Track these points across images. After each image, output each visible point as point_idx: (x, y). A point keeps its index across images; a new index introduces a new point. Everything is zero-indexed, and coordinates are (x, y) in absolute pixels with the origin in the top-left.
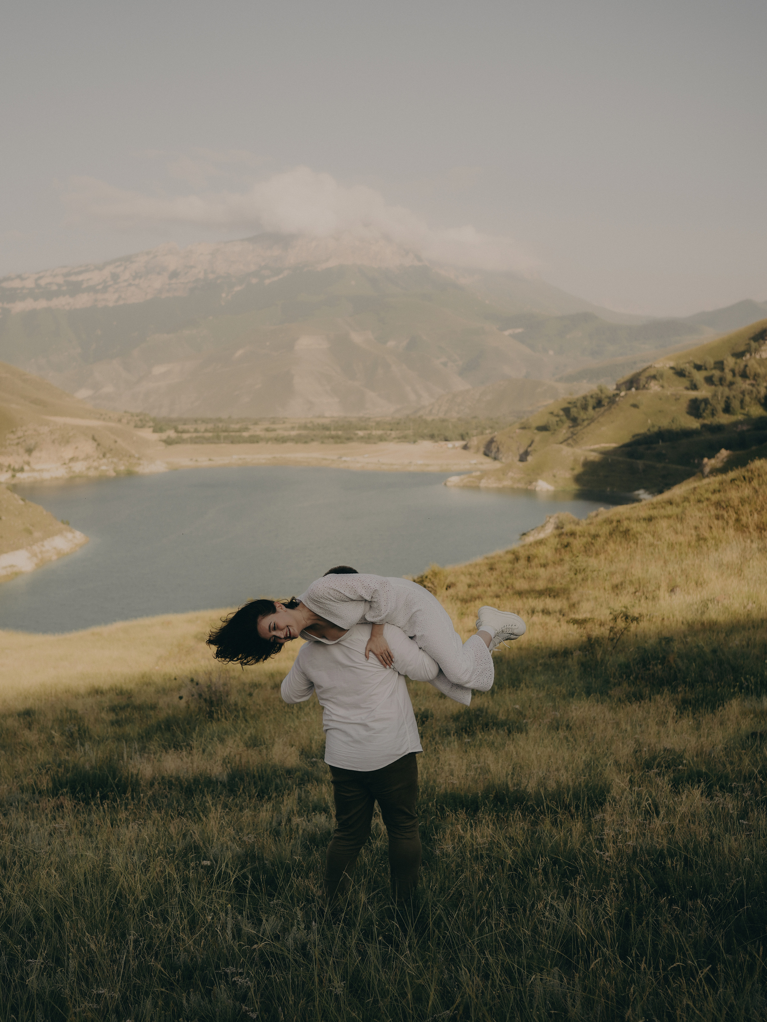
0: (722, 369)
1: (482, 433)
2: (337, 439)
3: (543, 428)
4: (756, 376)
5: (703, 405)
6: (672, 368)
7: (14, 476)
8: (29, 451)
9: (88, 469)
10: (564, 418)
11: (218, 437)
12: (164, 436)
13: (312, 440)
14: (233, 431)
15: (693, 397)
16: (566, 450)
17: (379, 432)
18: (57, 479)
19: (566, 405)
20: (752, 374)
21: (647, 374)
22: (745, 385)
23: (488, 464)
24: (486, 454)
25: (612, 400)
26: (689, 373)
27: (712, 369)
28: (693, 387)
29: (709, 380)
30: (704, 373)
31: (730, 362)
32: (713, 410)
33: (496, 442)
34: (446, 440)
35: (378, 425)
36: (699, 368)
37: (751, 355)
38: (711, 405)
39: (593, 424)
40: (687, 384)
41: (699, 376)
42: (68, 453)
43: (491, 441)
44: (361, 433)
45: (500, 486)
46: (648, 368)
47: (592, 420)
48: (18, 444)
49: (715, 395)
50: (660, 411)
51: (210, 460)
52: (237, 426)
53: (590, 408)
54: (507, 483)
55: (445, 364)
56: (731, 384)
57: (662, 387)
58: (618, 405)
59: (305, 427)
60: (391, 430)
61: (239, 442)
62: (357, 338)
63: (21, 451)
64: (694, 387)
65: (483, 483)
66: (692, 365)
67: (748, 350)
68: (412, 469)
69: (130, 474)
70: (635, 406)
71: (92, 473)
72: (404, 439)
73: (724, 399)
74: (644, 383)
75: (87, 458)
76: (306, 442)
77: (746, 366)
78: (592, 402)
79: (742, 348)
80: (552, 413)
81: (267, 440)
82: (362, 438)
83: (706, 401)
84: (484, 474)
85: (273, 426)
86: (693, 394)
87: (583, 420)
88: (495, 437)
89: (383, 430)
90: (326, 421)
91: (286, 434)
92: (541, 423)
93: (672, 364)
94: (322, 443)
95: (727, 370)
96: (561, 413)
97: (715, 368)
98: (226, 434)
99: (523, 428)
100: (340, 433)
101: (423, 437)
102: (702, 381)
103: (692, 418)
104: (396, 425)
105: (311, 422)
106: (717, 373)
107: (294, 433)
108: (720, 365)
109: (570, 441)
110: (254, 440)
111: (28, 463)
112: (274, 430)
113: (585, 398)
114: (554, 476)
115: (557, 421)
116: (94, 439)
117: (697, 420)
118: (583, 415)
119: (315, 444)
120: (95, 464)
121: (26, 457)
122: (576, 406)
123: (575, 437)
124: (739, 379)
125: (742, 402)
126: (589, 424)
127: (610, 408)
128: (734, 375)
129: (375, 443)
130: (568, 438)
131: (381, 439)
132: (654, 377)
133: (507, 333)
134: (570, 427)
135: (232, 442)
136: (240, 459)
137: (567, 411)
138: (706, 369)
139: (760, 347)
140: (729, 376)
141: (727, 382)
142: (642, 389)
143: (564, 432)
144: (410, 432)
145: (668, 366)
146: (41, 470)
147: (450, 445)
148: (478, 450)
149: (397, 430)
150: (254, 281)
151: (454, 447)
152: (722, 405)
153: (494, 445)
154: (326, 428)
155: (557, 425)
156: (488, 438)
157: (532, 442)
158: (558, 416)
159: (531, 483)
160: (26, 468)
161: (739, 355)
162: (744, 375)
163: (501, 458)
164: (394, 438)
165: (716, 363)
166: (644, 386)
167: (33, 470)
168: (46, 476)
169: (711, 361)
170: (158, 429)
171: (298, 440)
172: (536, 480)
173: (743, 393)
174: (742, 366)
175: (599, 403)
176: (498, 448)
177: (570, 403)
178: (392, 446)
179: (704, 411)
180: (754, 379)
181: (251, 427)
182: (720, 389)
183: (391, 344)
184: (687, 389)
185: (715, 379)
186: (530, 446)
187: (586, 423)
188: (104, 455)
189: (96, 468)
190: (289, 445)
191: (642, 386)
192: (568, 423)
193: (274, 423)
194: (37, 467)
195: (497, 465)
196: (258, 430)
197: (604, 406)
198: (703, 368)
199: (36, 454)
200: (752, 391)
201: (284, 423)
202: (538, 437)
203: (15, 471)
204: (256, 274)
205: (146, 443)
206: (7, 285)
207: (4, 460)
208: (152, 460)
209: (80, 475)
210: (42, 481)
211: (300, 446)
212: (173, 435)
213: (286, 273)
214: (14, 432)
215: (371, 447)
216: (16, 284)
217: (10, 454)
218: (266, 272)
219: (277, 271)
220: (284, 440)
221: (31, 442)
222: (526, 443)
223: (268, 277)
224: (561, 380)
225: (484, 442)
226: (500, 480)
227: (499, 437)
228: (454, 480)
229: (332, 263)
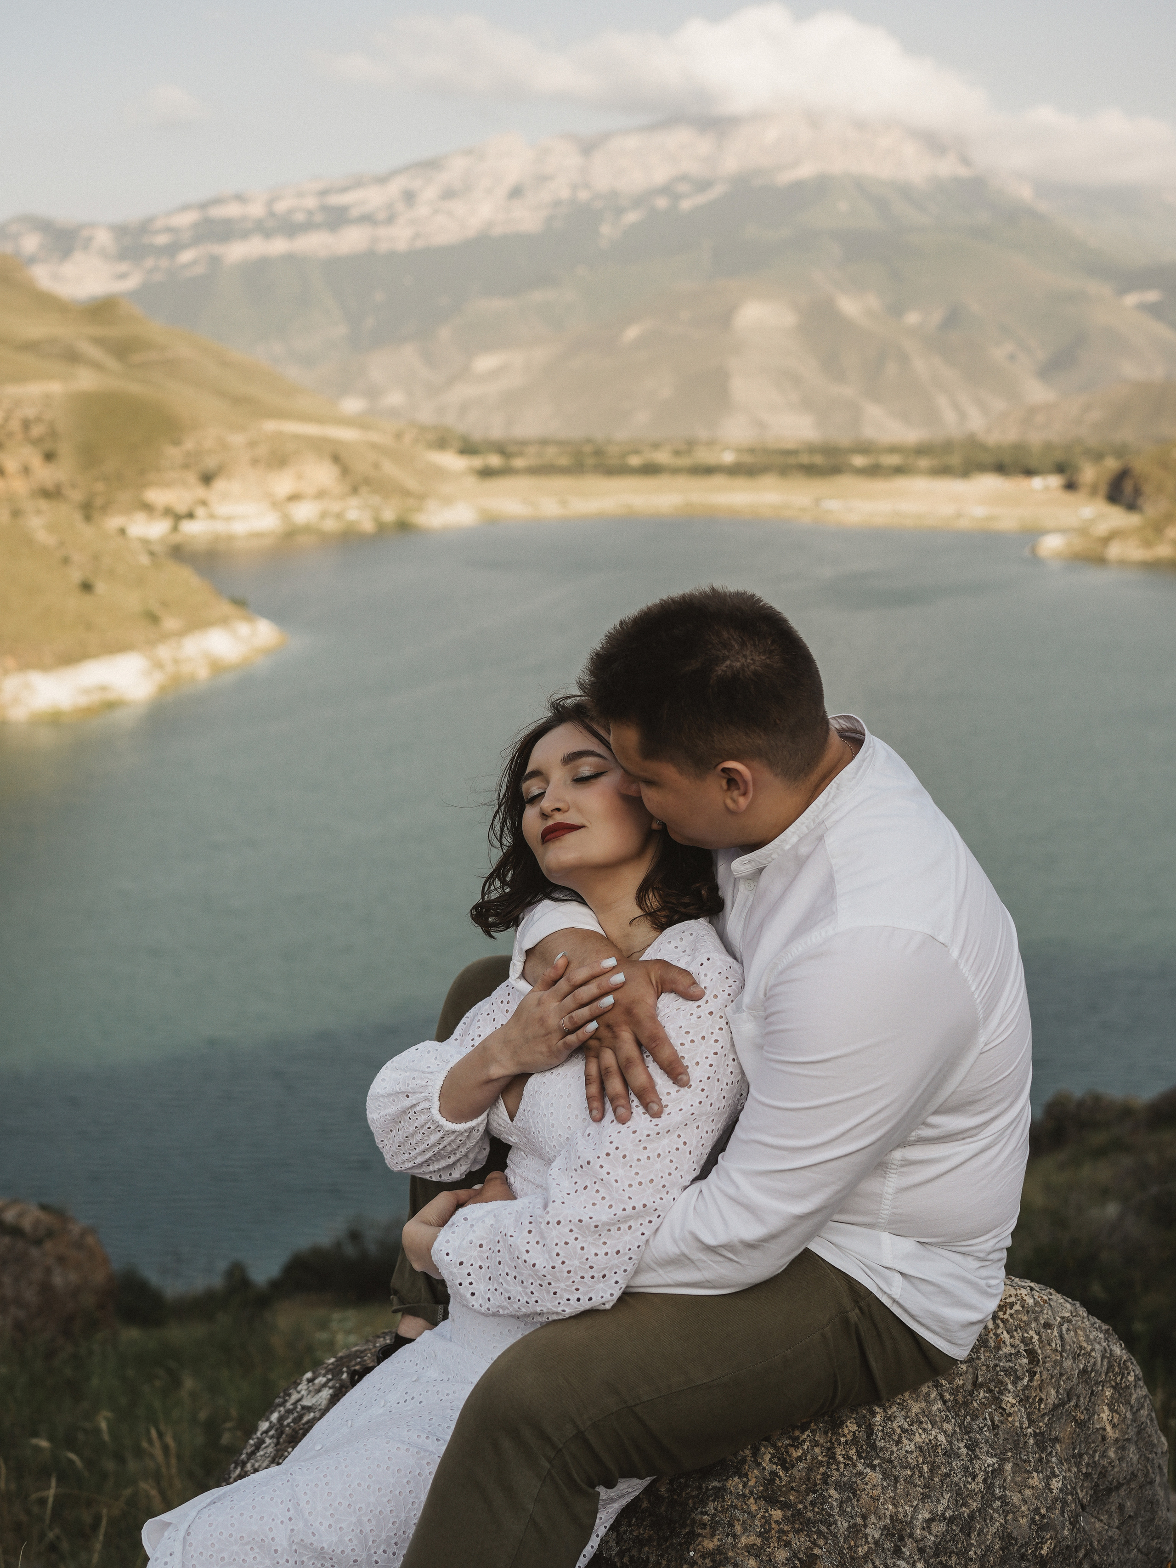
1: (1101, 461)
2: (811, 471)
7: (175, 528)
8: (207, 479)
9: (324, 515)
11: (581, 465)
12: (479, 462)
13: (764, 471)
14: (611, 456)
17: (895, 461)
23: (1118, 517)
24: (1112, 499)
33: (1134, 473)
34: (1029, 474)
35: (892, 448)
42: (284, 484)
43: (1124, 473)
44: (859, 461)
48: (186, 466)
51: (563, 505)
52: (620, 449)
59: (750, 450)
60: (917, 457)
61: (621, 474)
63: (192, 477)
65: (1115, 550)
68: (964, 524)
69: (403, 526)
71: (330, 525)
72: (943, 471)
75: (321, 495)
76: (753, 475)
81: (675, 471)
82: (861, 468)
88: (1132, 464)
89: (903, 457)
90: (789, 442)
91: (715, 460)
94: (783, 476)
98: (596, 460)
100: (817, 460)
101: (981, 468)
105: (762, 443)
107: (729, 459)
110: (650, 470)
111: (204, 503)
116: (336, 459)
119: (768, 478)
120: (336, 507)
121: (200, 492)
129: (887, 478)
131: (899, 471)
133: (1131, 299)
135: (608, 474)
136: (621, 504)
144: (955, 461)
146: (228, 519)
147: (1036, 482)
148: (1094, 492)
149: (928, 458)
150: (662, 203)
151: (1046, 487)
153: (1129, 479)
154: (790, 452)
156: (1117, 466)
160: (200, 511)
163: (1144, 506)
164: (925, 470)
167: (212, 516)
168: (239, 528)
170: (468, 449)
171: (736, 471)
176: (1137, 486)
178: (919, 485)
181: (647, 449)
183: (911, 318)
188: (355, 490)
189: (339, 516)
190: (719, 480)
194: (223, 510)
195: (1136, 519)
196: (658, 455)
199: (220, 485)
203: (177, 517)
204: (665, 190)
205: (440, 473)
206: (218, 212)
207: (157, 496)
208: (448, 501)
209: (307, 529)
210: (231, 538)
211: (740, 482)
212: (495, 460)
213: (718, 191)
214: (177, 442)
215: (879, 485)
216: (232, 210)
217: (168, 485)
218: (683, 188)
219: (703, 185)
220: (708, 471)
221: (211, 463)
223: (687, 196)
225: (1108, 476)
226: (1148, 544)
227: (1140, 465)
228: (1052, 544)
229: (805, 171)
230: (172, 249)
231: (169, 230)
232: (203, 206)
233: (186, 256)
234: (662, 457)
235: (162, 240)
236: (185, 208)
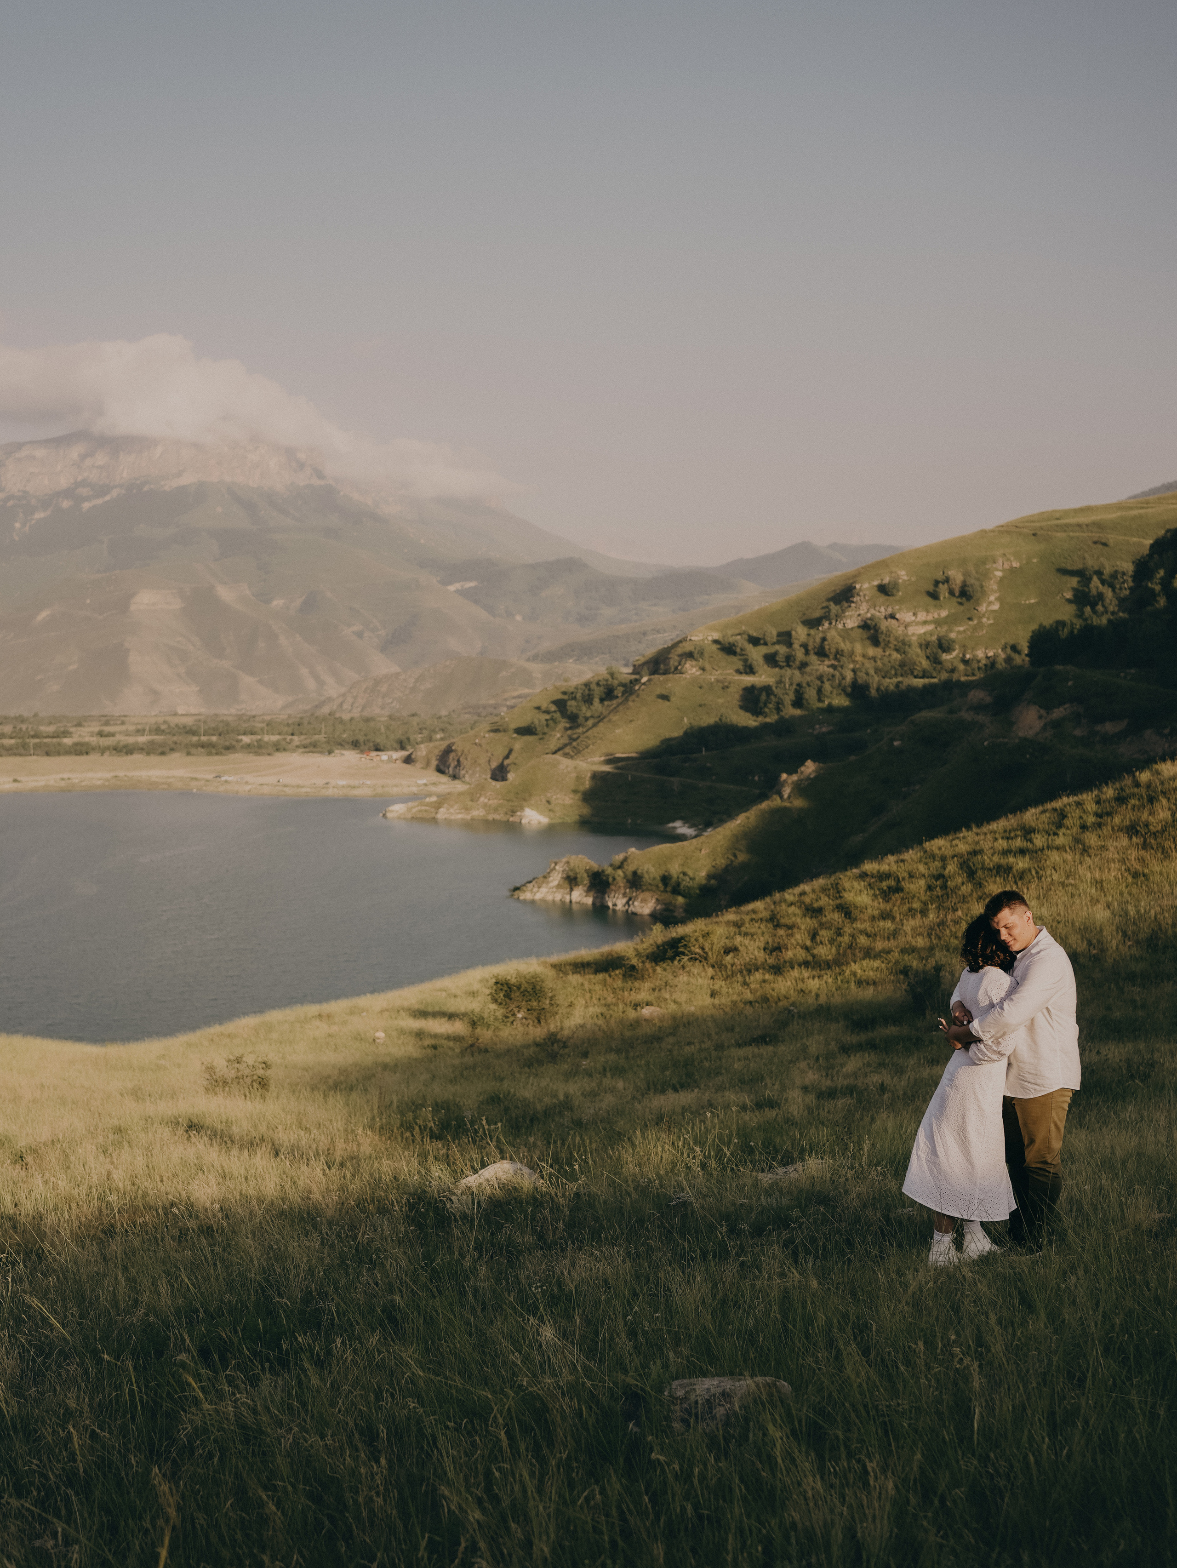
0: (790, 645)
1: (430, 739)
2: (210, 748)
3: (526, 731)
4: (838, 654)
5: (763, 697)
6: (716, 642)
10: (557, 715)
11: (25, 746)
13: (172, 750)
14: (46, 737)
15: (749, 685)
16: (565, 764)
17: (275, 738)
19: (559, 696)
20: (833, 650)
21: (679, 650)
22: (822, 667)
23: (445, 785)
24: (440, 770)
25: (629, 689)
26: (742, 650)
27: (774, 644)
28: (748, 670)
29: (771, 660)
30: (763, 650)
31: (801, 633)
32: (778, 703)
33: (455, 751)
34: (377, 749)
35: (271, 727)
36: (755, 641)
37: (830, 623)
38: (775, 696)
39: (601, 724)
40: (740, 665)
41: (756, 654)
43: (448, 751)
44: (246, 739)
45: (468, 817)
46: (680, 642)
47: (600, 719)
49: (780, 682)
50: (700, 706)
51: (15, 781)
52: (51, 729)
53: (596, 701)
54: (478, 813)
55: (360, 635)
56: (803, 665)
57: (703, 669)
58: (638, 696)
59: (158, 731)
60: (292, 734)
61: (59, 754)
62: (225, 594)
64: (750, 670)
65: (442, 814)
66: (746, 637)
67: (826, 617)
68: (330, 792)
70: (665, 697)
72: (312, 747)
73: (794, 687)
74: (676, 664)
76: (163, 753)
77: (824, 639)
78: (598, 692)
79: (817, 614)
80: (538, 708)
81: (102, 750)
82: (248, 746)
83: (767, 689)
84: (443, 800)
85: (107, 729)
86: (748, 680)
87: (587, 719)
88: (453, 744)
89: (280, 734)
90: (189, 721)
91: (131, 740)
92: (523, 722)
93: (716, 636)
94: (188, 754)
95: (796, 646)
96: (553, 708)
97: (778, 642)
98: (37, 740)
99: (496, 731)
100: (214, 739)
101: (341, 744)
102: (761, 661)
103: (748, 715)
104: (297, 727)
105: (165, 722)
106: (782, 649)
107: (142, 739)
108: (786, 638)
109: (567, 750)
110: (81, 750)
112: (112, 735)
113: (587, 685)
114: (549, 802)
115: (547, 720)
117: (755, 718)
118: (585, 711)
119: (175, 755)
122: (575, 698)
123: (574, 744)
124: (813, 658)
125: (820, 691)
126: (595, 725)
127: (627, 700)
128: (807, 653)
129: (269, 754)
130: (565, 745)
131: (278, 748)
132: (690, 655)
133: (452, 588)
134: (566, 729)
135: (48, 754)
136: (63, 779)
137: (560, 704)
138: (766, 644)
139: (843, 611)
140: (800, 654)
141: (797, 663)
142: (673, 673)
143: (557, 737)
144: (321, 737)
145: (710, 638)
147: (384, 756)
148: (428, 764)
149: (301, 734)
150: (66, 504)
151: (390, 760)
152: (791, 696)
153: (452, 756)
154: (190, 731)
155: (547, 725)
156: (444, 745)
157: (510, 751)
158: (547, 712)
159: (513, 812)
161: (812, 623)
162: (821, 653)
163: (464, 776)
164: (297, 747)
165: (779, 634)
166: (676, 668)
169: (772, 633)
171: (149, 749)
172: (522, 809)
173: (820, 678)
174: (818, 640)
175: (609, 694)
176: (458, 761)
177: (564, 693)
178: (296, 759)
179: (765, 704)
180: (836, 658)
181: (72, 730)
182: (788, 672)
183: (278, 603)
184: (739, 672)
185: (780, 658)
186: (507, 757)
187: (590, 723)
190: (137, 757)
191: (673, 669)
192: (564, 723)
193: (107, 723)
195: (458, 786)
196: (85, 734)
197: (617, 697)
198: (762, 642)
200: (833, 676)
201: (123, 723)
202: (520, 743)
204: (68, 493)
211: (154, 759)
213: (115, 493)
215: (263, 761)
218: (84, 491)
219: (103, 490)
220: (128, 750)
222: (501, 752)
223: (88, 499)
224: (535, 658)
225: (437, 752)
226: (467, 809)
227: (459, 744)
228: (397, 809)
229: (187, 480)
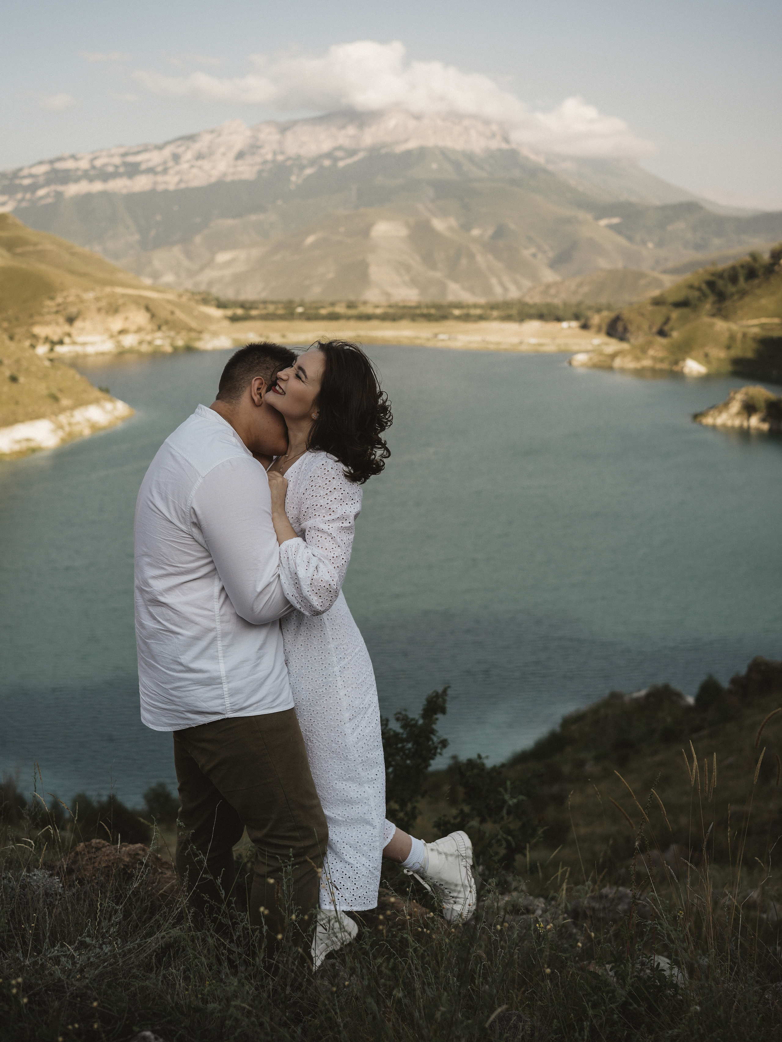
2: (428, 318)
3: (683, 304)
7: (52, 350)
8: (71, 320)
9: (140, 343)
10: (708, 292)
12: (229, 312)
13: (402, 318)
16: (720, 325)
17: (478, 312)
18: (103, 354)
19: (708, 277)
23: (613, 345)
24: (610, 334)
25: (770, 270)
33: (623, 319)
34: (559, 319)
35: (476, 306)
39: (745, 298)
42: (117, 324)
43: (616, 319)
44: (457, 312)
45: (639, 366)
47: (743, 294)
48: (57, 312)
53: (741, 280)
54: (647, 363)
55: (534, 255)
58: (777, 276)
59: (391, 306)
60: (491, 310)
61: (317, 319)
62: (439, 224)
63: (61, 320)
65: (618, 363)
68: (524, 348)
69: (189, 349)
71: (145, 348)
72: (507, 318)
75: (139, 330)
76: (394, 320)
78: (742, 273)
80: (692, 287)
81: (350, 318)
82: (459, 316)
84: (616, 354)
87: (733, 294)
88: (621, 313)
89: (482, 310)
90: (412, 303)
91: (370, 312)
92: (679, 297)
94: (413, 320)
96: (704, 287)
99: (657, 304)
100: (432, 312)
101: (530, 317)
104: (493, 307)
107: (379, 311)
109: (720, 315)
110: (334, 317)
111: (69, 335)
113: (734, 268)
114: (707, 355)
115: (699, 296)
116: (147, 309)
118: (731, 289)
119: (405, 322)
120: (149, 338)
121: (67, 328)
122: (722, 279)
123: (724, 312)
126: (740, 298)
127: (768, 278)
129: (475, 322)
130: (717, 312)
131: (481, 318)
133: (603, 222)
134: (715, 302)
137: (711, 284)
143: (708, 306)
144: (514, 312)
146: (84, 344)
147: (565, 325)
148: (600, 330)
149: (499, 310)
150: (327, 163)
151: (570, 327)
153: (620, 323)
154: (415, 307)
155: (699, 300)
156: (612, 315)
157: (668, 319)
158: (699, 289)
159: (676, 363)
160: (67, 340)
163: (630, 338)
164: (497, 318)
167: (74, 343)
168: (90, 350)
170: (221, 305)
171: (384, 318)
172: (684, 360)
175: (752, 274)
176: (626, 327)
177: (714, 275)
178: (495, 325)
181: (329, 306)
183: (476, 232)
186: (666, 323)
187: (736, 297)
188: (159, 328)
189: (150, 343)
190: (375, 323)
192: (711, 298)
194: (80, 339)
195: (625, 346)
196: (336, 309)
197: (759, 276)
199: (78, 324)
202: (675, 314)
203: (53, 343)
204: (329, 155)
205: (208, 318)
206: (60, 166)
207: (40, 331)
208: (215, 334)
209: (131, 351)
210: (86, 356)
211: (387, 324)
212: (240, 312)
213: (361, 155)
214: (52, 298)
215: (470, 326)
216: (69, 164)
217: (47, 324)
218: (339, 154)
219: (352, 153)
220: (368, 317)
221: (73, 310)
222: (659, 320)
223: (342, 159)
224: (665, 272)
225: (607, 320)
226: (637, 359)
227: (626, 314)
228: (581, 358)
229: (412, 145)
230: (33, 188)
231: (31, 176)
232: (51, 162)
233: (41, 192)
234: (340, 309)
235: (26, 182)
236: (41, 163)
